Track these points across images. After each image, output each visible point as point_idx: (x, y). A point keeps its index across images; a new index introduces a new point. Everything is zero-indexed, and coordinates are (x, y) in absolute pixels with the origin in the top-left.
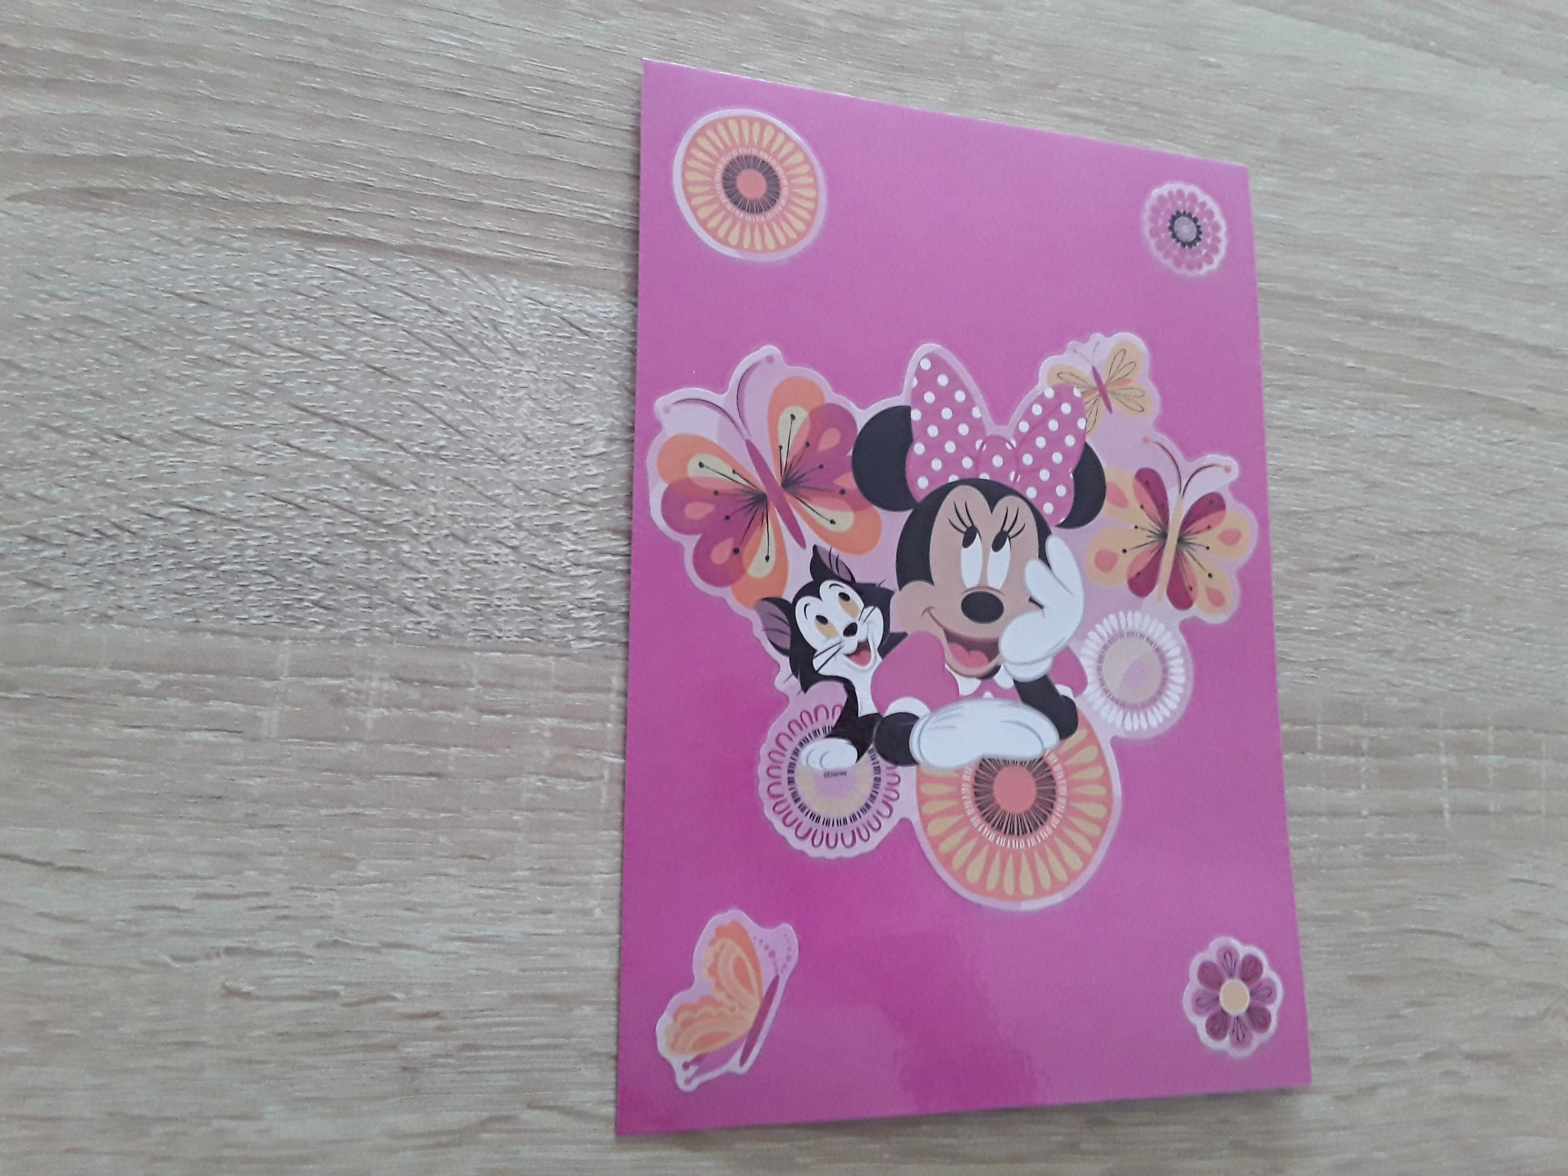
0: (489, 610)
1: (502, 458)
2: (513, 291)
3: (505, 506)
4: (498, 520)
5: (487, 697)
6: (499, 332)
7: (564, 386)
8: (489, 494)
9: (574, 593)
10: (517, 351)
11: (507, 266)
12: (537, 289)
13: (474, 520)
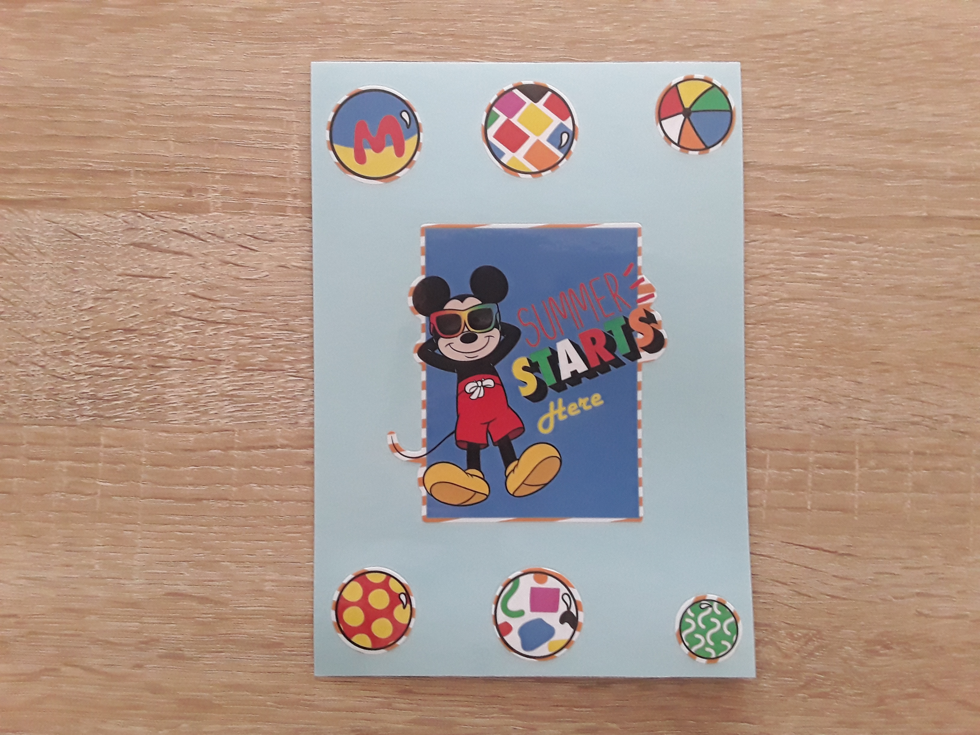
0: (30, 402)
1: (34, 315)
2: (38, 217)
3: (37, 343)
4: (33, 351)
5: (31, 451)
6: (31, 243)
7: (68, 270)
8: (28, 336)
9: (77, 390)
10: (41, 253)
11: (33, 203)
12: (51, 214)
13: (20, 352)
